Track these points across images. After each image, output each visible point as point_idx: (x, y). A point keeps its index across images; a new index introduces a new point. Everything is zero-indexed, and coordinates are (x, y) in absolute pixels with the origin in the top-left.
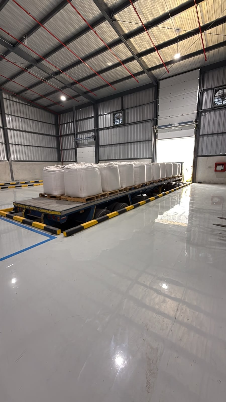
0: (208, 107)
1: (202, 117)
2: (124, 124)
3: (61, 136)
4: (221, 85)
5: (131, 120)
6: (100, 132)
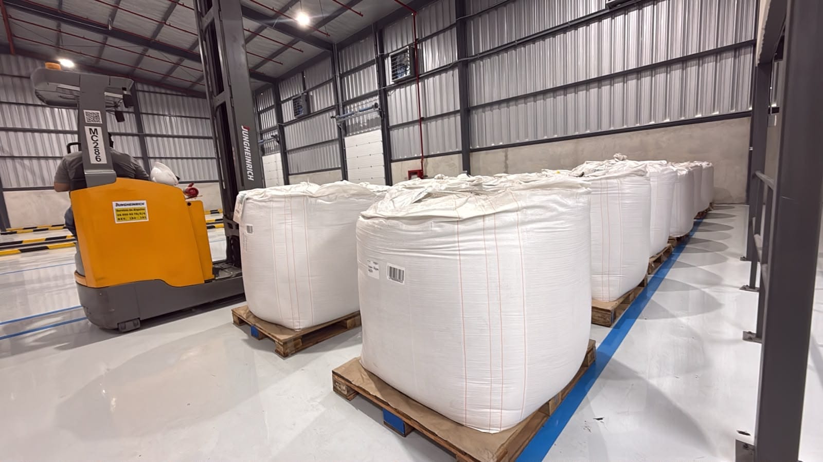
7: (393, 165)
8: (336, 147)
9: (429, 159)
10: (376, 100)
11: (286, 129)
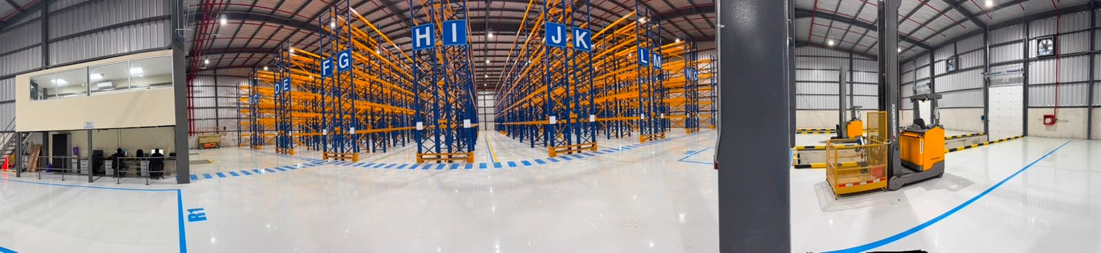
0: (1034, 56)
1: (1030, 66)
2: (957, 70)
3: (903, 85)
4: (1043, 35)
5: (964, 67)
6: (935, 79)
7: (1029, 109)
8: (981, 94)
9: (1060, 109)
10: (1021, 66)
11: (936, 79)
